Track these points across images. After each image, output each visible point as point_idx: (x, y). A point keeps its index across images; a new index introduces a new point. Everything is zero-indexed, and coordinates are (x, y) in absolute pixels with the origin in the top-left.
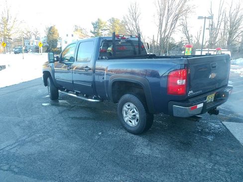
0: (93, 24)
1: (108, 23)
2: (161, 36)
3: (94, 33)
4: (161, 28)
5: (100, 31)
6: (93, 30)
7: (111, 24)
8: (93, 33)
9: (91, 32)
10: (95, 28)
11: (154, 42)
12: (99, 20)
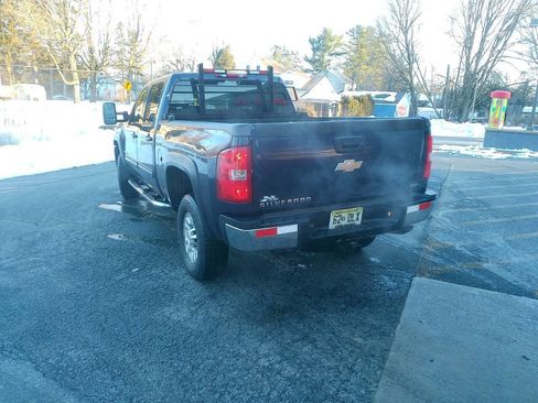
0: (312, 42)
1: (347, 39)
2: (467, 68)
3: (312, 62)
4: (470, 48)
5: (327, 57)
6: (310, 56)
7: (353, 41)
8: (310, 61)
9: (307, 59)
10: (315, 50)
11: (448, 80)
12: (325, 31)
